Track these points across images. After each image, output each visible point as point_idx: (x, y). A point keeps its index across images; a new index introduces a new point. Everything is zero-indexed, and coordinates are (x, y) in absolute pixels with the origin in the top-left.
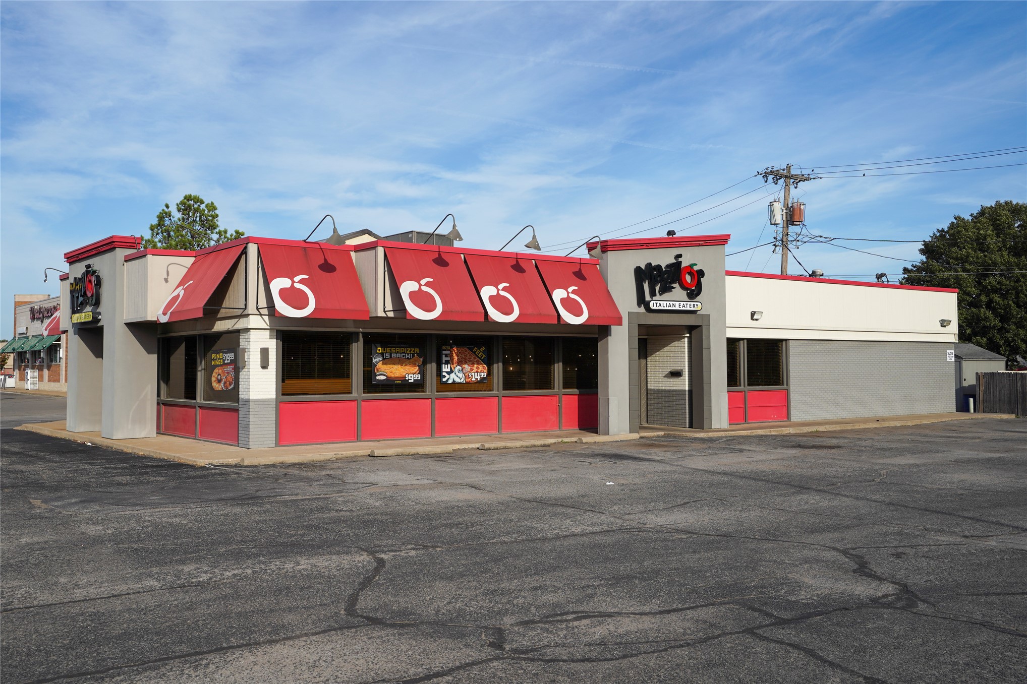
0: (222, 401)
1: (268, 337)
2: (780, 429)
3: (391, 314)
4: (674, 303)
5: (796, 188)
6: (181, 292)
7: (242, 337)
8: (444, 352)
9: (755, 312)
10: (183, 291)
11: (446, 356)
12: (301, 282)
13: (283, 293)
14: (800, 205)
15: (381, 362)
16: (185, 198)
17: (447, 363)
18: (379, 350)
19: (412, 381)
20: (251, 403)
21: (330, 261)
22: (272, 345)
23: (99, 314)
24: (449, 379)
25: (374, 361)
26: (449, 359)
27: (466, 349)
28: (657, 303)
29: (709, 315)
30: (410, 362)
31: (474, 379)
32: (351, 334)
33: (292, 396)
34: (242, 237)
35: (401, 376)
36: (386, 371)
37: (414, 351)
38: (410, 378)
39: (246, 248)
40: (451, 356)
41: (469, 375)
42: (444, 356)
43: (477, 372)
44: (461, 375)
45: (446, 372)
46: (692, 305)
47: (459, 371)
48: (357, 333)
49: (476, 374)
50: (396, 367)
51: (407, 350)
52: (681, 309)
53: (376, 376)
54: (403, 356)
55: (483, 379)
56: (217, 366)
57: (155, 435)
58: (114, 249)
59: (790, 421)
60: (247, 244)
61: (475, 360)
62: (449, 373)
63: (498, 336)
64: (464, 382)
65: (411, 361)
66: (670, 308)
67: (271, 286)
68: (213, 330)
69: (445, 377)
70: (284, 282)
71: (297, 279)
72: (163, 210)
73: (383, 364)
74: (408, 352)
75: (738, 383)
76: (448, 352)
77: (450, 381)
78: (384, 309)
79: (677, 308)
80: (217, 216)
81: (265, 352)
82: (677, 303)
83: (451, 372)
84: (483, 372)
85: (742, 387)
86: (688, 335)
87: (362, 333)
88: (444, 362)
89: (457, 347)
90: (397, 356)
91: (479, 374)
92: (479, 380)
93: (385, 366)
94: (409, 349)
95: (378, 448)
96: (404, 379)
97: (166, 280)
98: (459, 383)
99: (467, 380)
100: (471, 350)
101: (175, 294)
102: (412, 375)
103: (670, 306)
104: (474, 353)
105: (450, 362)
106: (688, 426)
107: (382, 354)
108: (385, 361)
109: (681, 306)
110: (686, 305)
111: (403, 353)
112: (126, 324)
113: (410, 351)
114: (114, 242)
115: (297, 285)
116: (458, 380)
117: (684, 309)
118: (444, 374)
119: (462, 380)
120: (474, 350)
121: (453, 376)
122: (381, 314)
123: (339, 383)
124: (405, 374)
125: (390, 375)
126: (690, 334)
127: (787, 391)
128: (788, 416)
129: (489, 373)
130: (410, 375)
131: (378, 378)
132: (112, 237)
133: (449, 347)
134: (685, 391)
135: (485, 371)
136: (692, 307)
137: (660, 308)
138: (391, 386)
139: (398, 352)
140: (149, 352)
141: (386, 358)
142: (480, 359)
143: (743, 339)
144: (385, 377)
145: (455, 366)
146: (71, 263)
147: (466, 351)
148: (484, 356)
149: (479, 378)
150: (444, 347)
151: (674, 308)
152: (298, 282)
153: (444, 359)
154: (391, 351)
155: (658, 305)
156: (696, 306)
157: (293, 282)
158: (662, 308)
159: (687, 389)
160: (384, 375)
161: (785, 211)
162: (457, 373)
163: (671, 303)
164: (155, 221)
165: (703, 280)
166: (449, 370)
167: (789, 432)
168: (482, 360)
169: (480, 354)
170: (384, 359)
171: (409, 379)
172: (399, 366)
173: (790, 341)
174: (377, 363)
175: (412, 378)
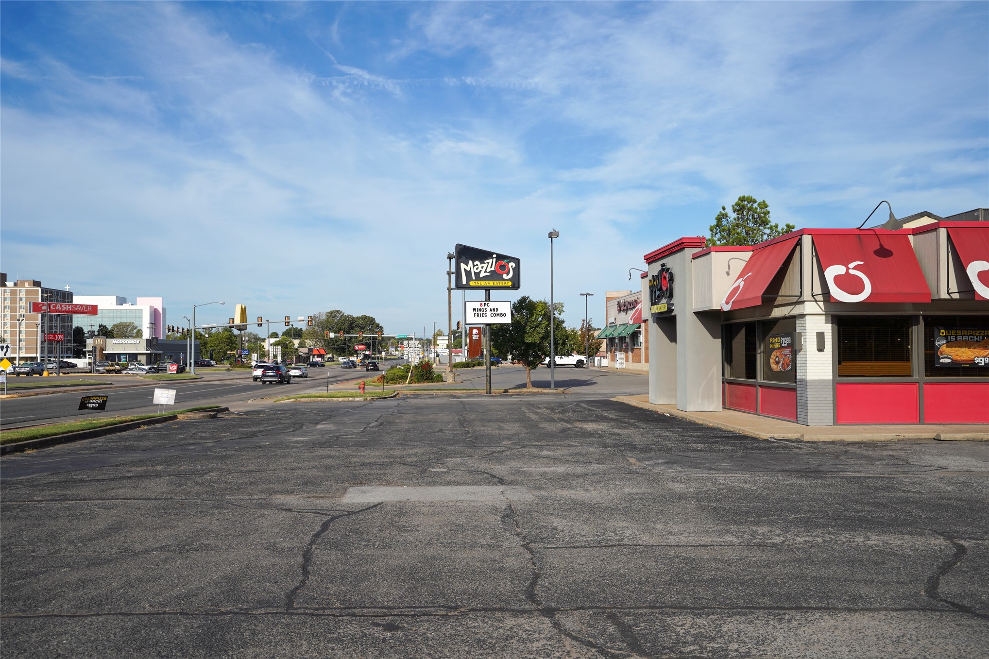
0: (780, 381)
1: (824, 321)
3: (956, 296)
6: (741, 283)
7: (798, 322)
10: (743, 282)
12: (855, 268)
13: (838, 279)
15: (945, 345)
16: (740, 199)
18: (943, 333)
19: (983, 364)
20: (808, 384)
21: (886, 246)
22: (828, 329)
23: (673, 305)
25: (937, 344)
30: (979, 345)
32: (910, 317)
33: (849, 378)
34: (793, 230)
35: (969, 359)
36: (949, 354)
37: (984, 333)
38: (980, 361)
39: (800, 239)
48: (917, 316)
50: (963, 350)
51: (976, 333)
53: (940, 358)
54: (971, 338)
56: (775, 349)
57: (721, 409)
58: (683, 249)
60: (801, 235)
65: (981, 343)
67: (826, 273)
68: (770, 317)
70: (840, 270)
71: (851, 265)
72: (720, 212)
73: (947, 347)
74: (977, 334)
78: (948, 291)
80: (769, 213)
81: (820, 336)
87: (922, 315)
90: (964, 339)
93: (949, 349)
94: (979, 332)
95: (943, 432)
96: (972, 362)
97: (728, 273)
101: (736, 285)
102: (983, 359)
107: (946, 337)
108: (949, 344)
111: (970, 335)
112: (695, 313)
113: (980, 333)
114: (683, 243)
115: (852, 272)
122: (944, 295)
123: (898, 366)
124: (973, 357)
125: (955, 358)
130: (980, 359)
131: (941, 361)
132: (682, 239)
138: (957, 369)
139: (964, 335)
140: (715, 337)
141: (950, 341)
144: (950, 361)
146: (649, 263)
152: (853, 269)
154: (956, 333)
157: (848, 269)
160: (949, 358)
164: (714, 223)
170: (948, 342)
171: (978, 363)
172: (967, 349)
174: (941, 345)
175: (983, 362)
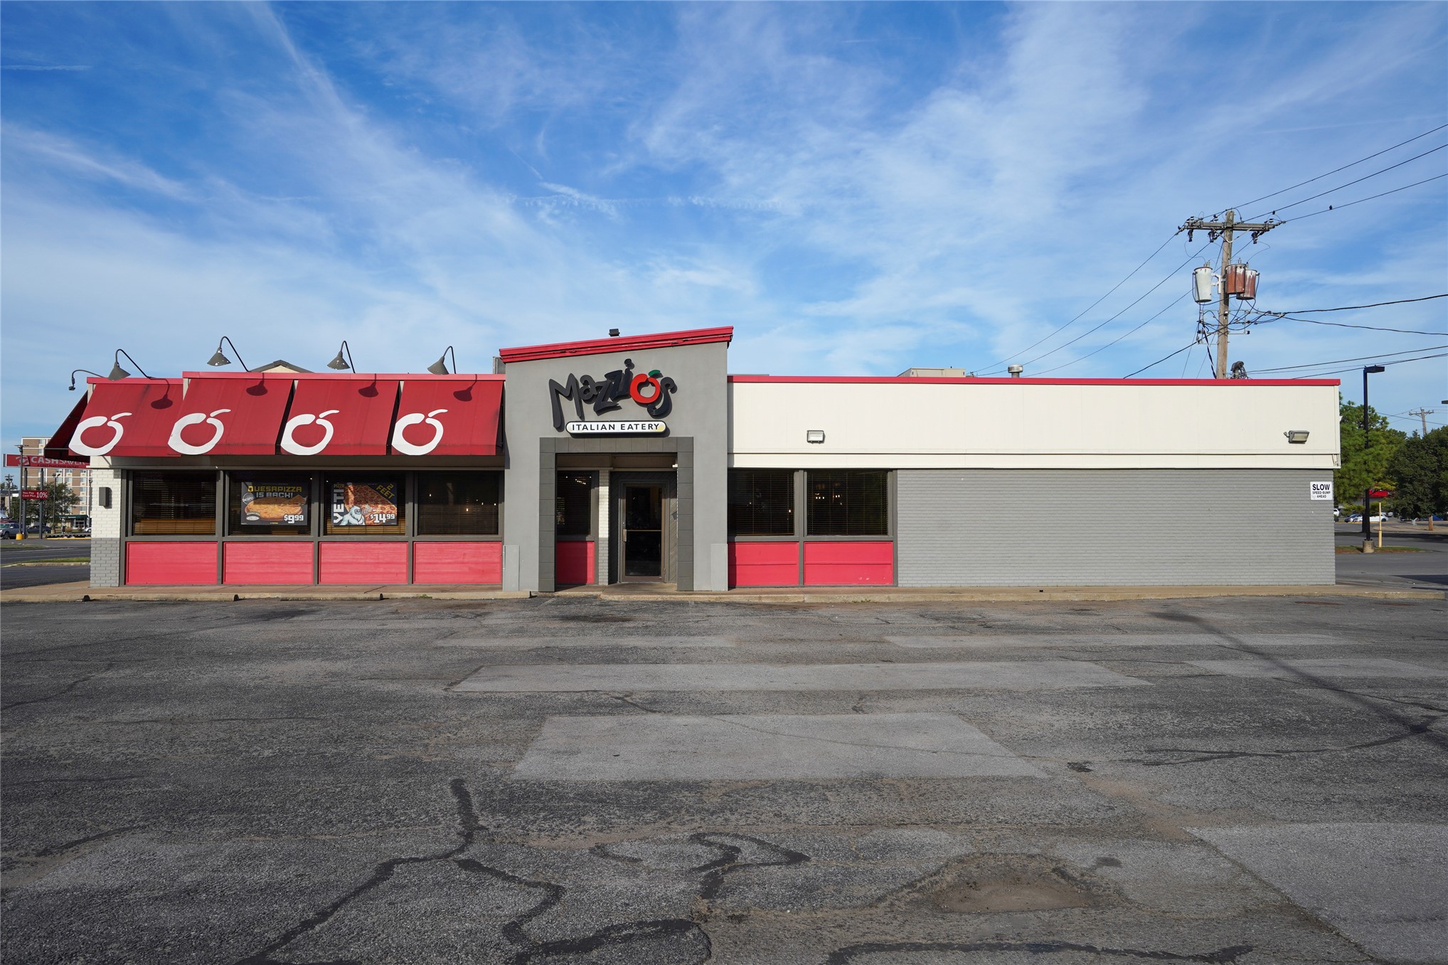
1: (112, 476)
4: (612, 424)
8: (335, 491)
9: (810, 432)
11: (339, 494)
12: (118, 420)
14: (1236, 268)
15: (252, 502)
17: (339, 502)
18: (250, 489)
19: (293, 522)
20: (98, 542)
22: (116, 485)
24: (342, 520)
25: (244, 500)
26: (342, 498)
27: (367, 487)
28: (579, 425)
29: (692, 438)
30: (290, 502)
31: (377, 521)
33: (141, 537)
35: (279, 517)
36: (256, 511)
37: (295, 489)
38: (290, 519)
40: (346, 495)
41: (370, 517)
42: (335, 495)
43: (382, 513)
44: (359, 516)
45: (339, 513)
46: (647, 426)
47: (356, 512)
49: (380, 515)
50: (271, 507)
51: (286, 489)
52: (626, 431)
53: (247, 516)
54: (281, 495)
55: (390, 522)
59: (897, 586)
61: (380, 500)
62: (342, 514)
64: (364, 524)
65: (291, 500)
66: (602, 431)
67: (80, 425)
69: (337, 518)
71: (114, 418)
73: (255, 503)
74: (287, 491)
76: (342, 491)
77: (344, 523)
79: (617, 430)
82: (618, 425)
83: (346, 512)
84: (391, 513)
85: (797, 536)
87: (222, 470)
88: (335, 501)
89: (353, 485)
90: (274, 495)
91: (384, 515)
92: (384, 522)
93: (257, 506)
94: (290, 488)
95: (240, 592)
96: (282, 520)
98: (356, 525)
99: (367, 522)
100: (374, 488)
102: (293, 516)
103: (604, 427)
104: (379, 491)
105: (344, 501)
107: (254, 493)
108: (257, 500)
109: (626, 428)
110: (634, 426)
111: (280, 492)
113: (291, 489)
115: (111, 423)
116: (354, 522)
117: (630, 431)
118: (335, 515)
119: (360, 523)
120: (379, 488)
121: (347, 517)
123: (201, 525)
124: (283, 514)
125: (264, 515)
127: (893, 543)
128: (893, 578)
129: (401, 515)
130: (290, 516)
131: (248, 518)
133: (343, 486)
135: (393, 511)
137: (585, 431)
138: (265, 528)
139: (274, 491)
141: (259, 498)
142: (387, 498)
144: (258, 518)
145: (351, 506)
147: (367, 490)
148: (392, 495)
149: (385, 520)
150: (335, 486)
151: (611, 431)
153: (336, 498)
154: (265, 489)
155: (582, 427)
156: (654, 427)
157: (109, 420)
158: (589, 431)
160: (257, 516)
162: (354, 514)
163: (607, 424)
165: (675, 397)
166: (342, 510)
168: (389, 500)
169: (387, 493)
170: (256, 499)
171: (288, 521)
172: (276, 506)
173: (899, 472)
174: (248, 502)
175: (293, 520)
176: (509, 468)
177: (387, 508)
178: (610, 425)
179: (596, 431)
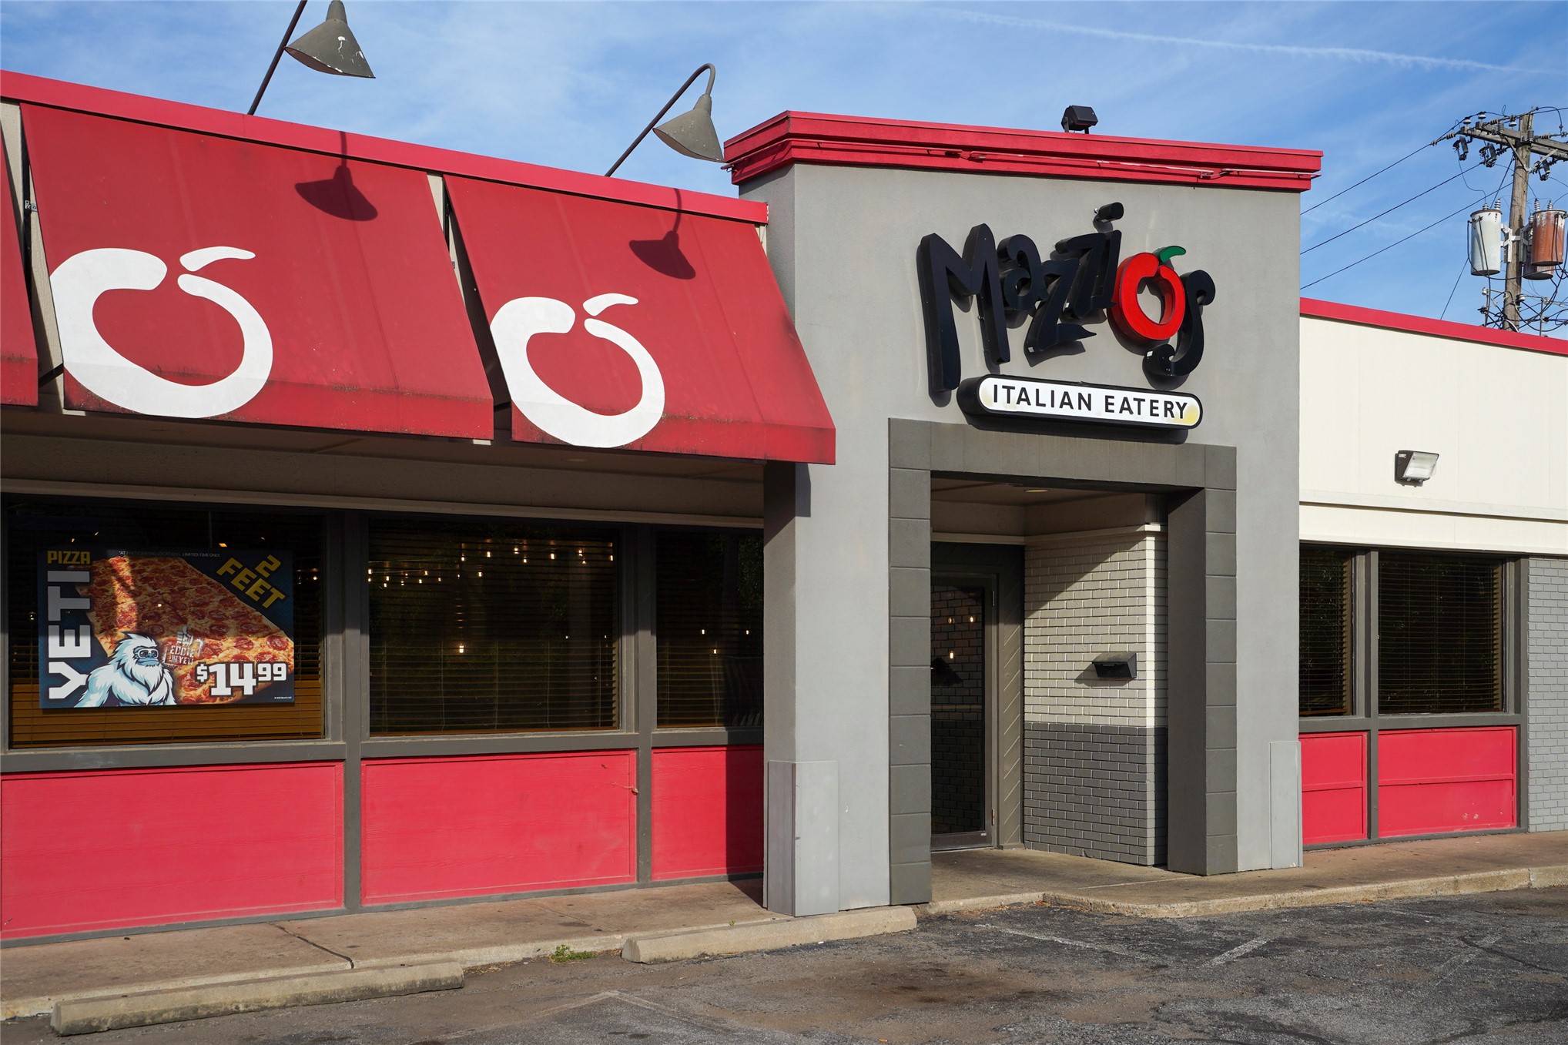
2: (1492, 873)
4: (1085, 391)
5: (1543, 178)
8: (53, 576)
9: (1409, 454)
11: (68, 590)
14: (1556, 216)
17: (72, 622)
24: (82, 689)
26: (83, 604)
27: (180, 563)
28: (1009, 388)
29: (1234, 449)
31: (221, 690)
40: (99, 594)
41: (194, 674)
42: (54, 592)
43: (241, 661)
44: (150, 673)
45: (70, 661)
46: (1161, 406)
47: (141, 656)
49: (234, 668)
52: (1116, 416)
55: (266, 693)
59: (1526, 831)
61: (230, 612)
62: (81, 665)
63: (339, 513)
64: (171, 701)
66: (1066, 411)
69: (61, 680)
75: (1347, 705)
76: (83, 577)
77: (93, 700)
79: (1098, 412)
82: (1098, 396)
83: (99, 658)
84: (272, 662)
85: (1360, 716)
86: (1156, 528)
88: (54, 615)
89: (131, 558)
91: (248, 668)
92: (248, 691)
98: (141, 708)
99: (183, 694)
100: (208, 568)
103: (1066, 401)
104: (226, 580)
105: (92, 617)
106: (1151, 860)
109: (1117, 407)
110: (1134, 405)
116: (132, 694)
117: (1126, 416)
118: (54, 668)
119: (157, 696)
120: (226, 568)
121: (106, 678)
126: (1163, 521)
127: (1518, 731)
128: (1519, 815)
129: (307, 666)
133: (85, 557)
134: (1142, 732)
135: (281, 655)
136: (1161, 411)
137: (1023, 408)
142: (258, 606)
143: (1365, 549)
147: (182, 574)
148: (277, 594)
149: (249, 686)
150: (52, 556)
151: (1084, 413)
153: (56, 605)
155: (1015, 394)
156: (1176, 410)
158: (1033, 409)
159: (1150, 723)
161: (1512, 238)
162: (131, 664)
163: (1074, 392)
165: (1208, 314)
166: (84, 650)
167: (1525, 884)
168: (269, 613)
169: (255, 587)
173: (1532, 562)
176: (807, 514)
177: (260, 644)
178: (1080, 396)
179: (1048, 410)
